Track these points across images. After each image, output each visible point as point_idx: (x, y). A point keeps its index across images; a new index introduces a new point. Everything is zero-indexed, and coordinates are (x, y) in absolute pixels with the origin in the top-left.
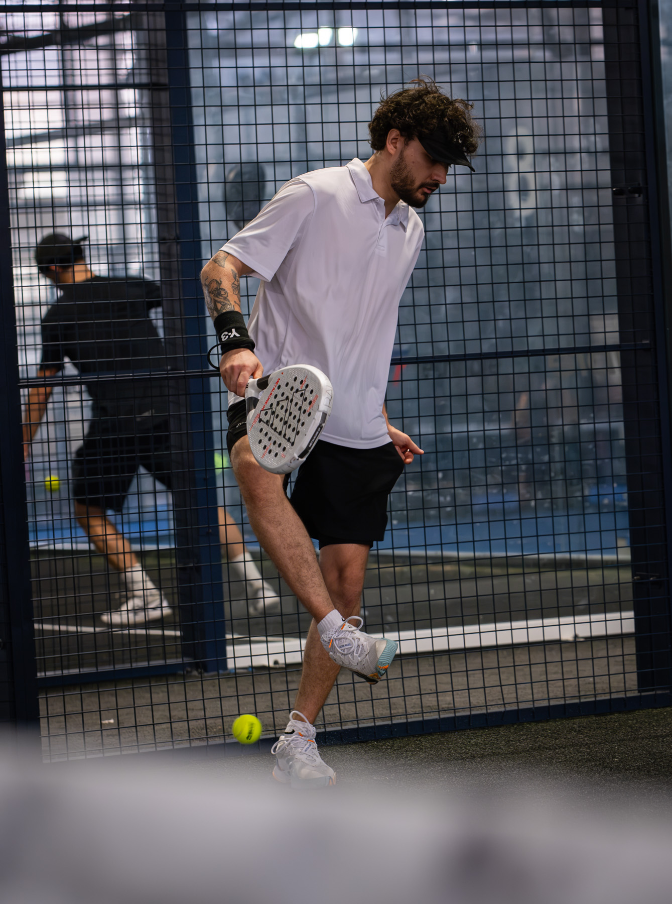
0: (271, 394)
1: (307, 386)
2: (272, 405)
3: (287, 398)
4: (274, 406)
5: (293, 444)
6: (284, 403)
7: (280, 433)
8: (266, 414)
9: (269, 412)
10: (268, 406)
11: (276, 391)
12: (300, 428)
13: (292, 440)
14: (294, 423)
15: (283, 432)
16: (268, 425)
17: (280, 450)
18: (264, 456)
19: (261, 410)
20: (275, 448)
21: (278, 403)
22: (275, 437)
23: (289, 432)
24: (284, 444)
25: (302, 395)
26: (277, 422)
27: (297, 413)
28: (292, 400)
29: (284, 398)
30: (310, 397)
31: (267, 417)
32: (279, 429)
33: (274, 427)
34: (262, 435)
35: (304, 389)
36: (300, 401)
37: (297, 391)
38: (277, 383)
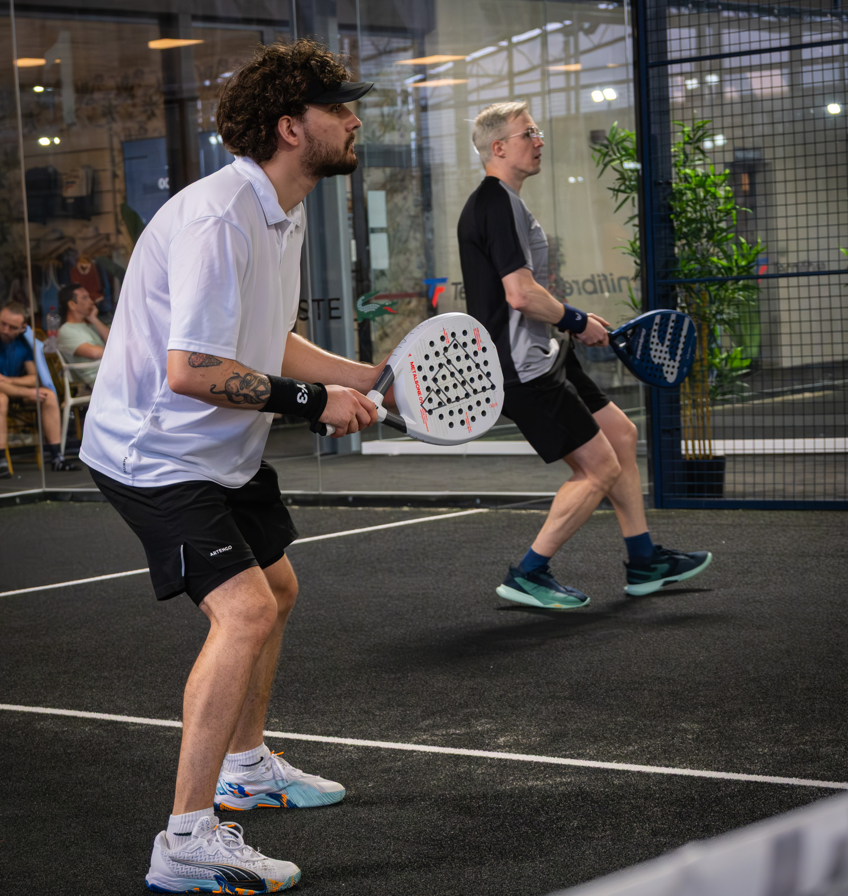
0: (417, 382)
1: (453, 335)
2: (428, 389)
4: (433, 386)
5: (492, 387)
6: (444, 371)
7: (467, 395)
8: (430, 400)
11: (420, 375)
12: (486, 369)
13: (488, 385)
14: (475, 373)
15: (471, 392)
16: (445, 405)
17: (484, 405)
18: (469, 428)
19: (421, 405)
20: (476, 411)
21: (435, 380)
22: (464, 404)
23: (477, 385)
24: (482, 397)
25: (455, 346)
26: (452, 393)
27: (470, 363)
28: (449, 362)
29: (436, 368)
30: (468, 339)
31: (436, 400)
32: (462, 395)
33: (453, 399)
34: (447, 419)
35: (453, 339)
36: (460, 352)
37: (446, 349)
38: (413, 367)
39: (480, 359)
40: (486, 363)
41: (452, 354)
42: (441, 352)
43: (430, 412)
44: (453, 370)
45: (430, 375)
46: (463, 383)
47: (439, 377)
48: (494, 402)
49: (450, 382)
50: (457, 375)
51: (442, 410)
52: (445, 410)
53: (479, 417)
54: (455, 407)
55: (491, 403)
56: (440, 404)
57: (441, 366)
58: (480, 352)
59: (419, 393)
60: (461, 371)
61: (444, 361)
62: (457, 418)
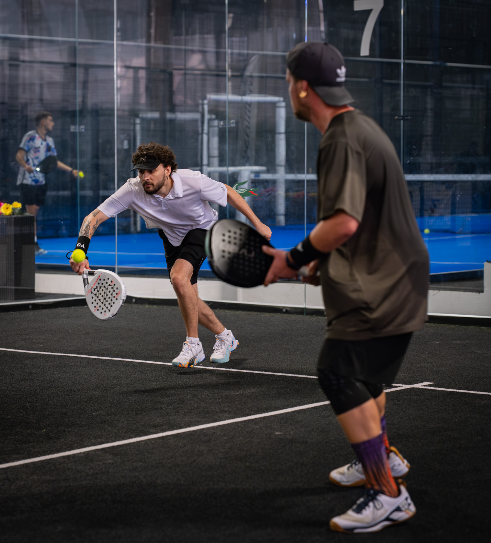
0: (96, 282)
1: (114, 285)
2: (97, 287)
3: (105, 287)
4: (98, 288)
5: (109, 310)
6: (104, 289)
7: (102, 303)
8: (94, 290)
9: (96, 290)
10: (95, 287)
11: (99, 281)
12: (112, 304)
13: (109, 308)
14: (109, 301)
15: (104, 303)
16: (96, 296)
17: (103, 311)
18: (95, 311)
19: (92, 288)
20: (100, 309)
21: (100, 288)
22: (100, 304)
23: (107, 304)
24: (105, 309)
25: (112, 288)
26: (100, 297)
27: (111, 296)
28: (107, 289)
29: (103, 286)
30: (117, 291)
31: (95, 292)
32: (102, 301)
33: (99, 298)
34: (93, 300)
36: (112, 291)
37: (110, 285)
38: (99, 277)
39: (114, 300)
40: (114, 303)
41: (110, 287)
42: (108, 284)
43: (92, 293)
44: (106, 292)
45: (100, 285)
46: (105, 299)
47: (102, 288)
48: (106, 315)
49: (103, 293)
50: (106, 294)
51: (94, 296)
53: (99, 312)
54: (98, 301)
55: (105, 313)
61: (106, 287)
62: (95, 304)
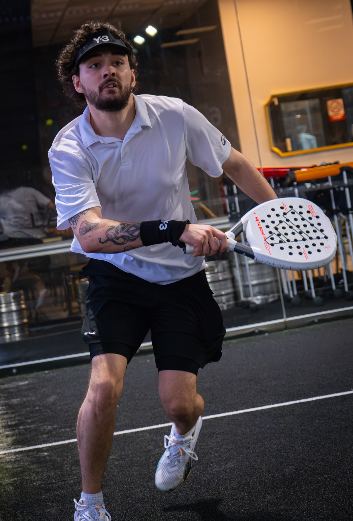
0: (261, 228)
2: (270, 232)
4: (274, 231)
5: (326, 237)
6: (283, 225)
7: (304, 239)
9: (274, 236)
11: (264, 225)
13: (322, 236)
14: (310, 229)
15: (307, 238)
16: (285, 242)
17: (318, 246)
18: (307, 257)
19: (265, 240)
20: (312, 249)
21: (276, 229)
22: (302, 244)
23: (312, 234)
25: (293, 213)
26: (291, 237)
28: (288, 220)
29: (277, 222)
30: (304, 210)
31: (277, 239)
32: (300, 239)
33: (292, 240)
34: (288, 250)
35: (290, 209)
36: (298, 216)
37: (285, 214)
38: (257, 219)
39: (314, 222)
40: (320, 224)
41: (290, 216)
44: (291, 225)
45: (272, 225)
46: (300, 233)
47: (280, 227)
48: (327, 245)
49: (289, 230)
51: (282, 245)
52: (286, 245)
53: (315, 252)
54: (294, 244)
55: (324, 245)
56: (281, 242)
57: (281, 222)
58: (314, 219)
59: (263, 233)
60: (298, 227)
61: (284, 220)
62: (296, 251)
